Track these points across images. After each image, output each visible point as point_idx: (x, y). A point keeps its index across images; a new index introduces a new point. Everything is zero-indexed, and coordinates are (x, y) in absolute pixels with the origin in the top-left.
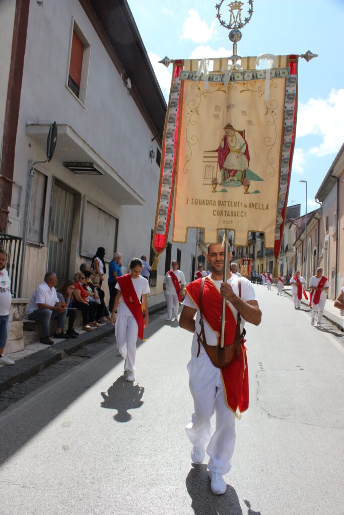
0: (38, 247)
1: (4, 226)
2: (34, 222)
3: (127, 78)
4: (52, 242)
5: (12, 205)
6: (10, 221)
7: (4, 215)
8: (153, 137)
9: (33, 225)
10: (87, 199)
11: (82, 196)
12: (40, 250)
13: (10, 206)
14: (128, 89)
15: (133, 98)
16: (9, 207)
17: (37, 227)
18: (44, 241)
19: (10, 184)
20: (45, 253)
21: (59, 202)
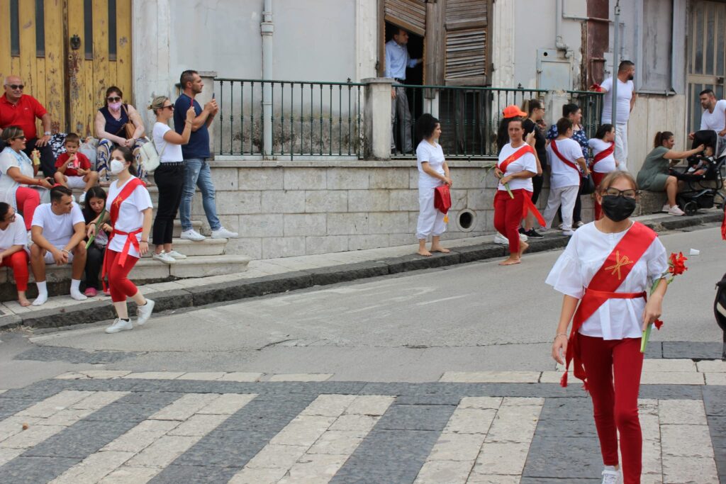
0: (664, 96)
1: (599, 77)
2: (655, 62)
4: (699, 86)
5: (610, 50)
6: (607, 70)
7: (598, 65)
9: (654, 67)
12: (669, 100)
13: (607, 51)
16: (605, 54)
17: (661, 68)
18: (674, 87)
19: (606, 24)
20: (680, 103)
21: (711, 24)
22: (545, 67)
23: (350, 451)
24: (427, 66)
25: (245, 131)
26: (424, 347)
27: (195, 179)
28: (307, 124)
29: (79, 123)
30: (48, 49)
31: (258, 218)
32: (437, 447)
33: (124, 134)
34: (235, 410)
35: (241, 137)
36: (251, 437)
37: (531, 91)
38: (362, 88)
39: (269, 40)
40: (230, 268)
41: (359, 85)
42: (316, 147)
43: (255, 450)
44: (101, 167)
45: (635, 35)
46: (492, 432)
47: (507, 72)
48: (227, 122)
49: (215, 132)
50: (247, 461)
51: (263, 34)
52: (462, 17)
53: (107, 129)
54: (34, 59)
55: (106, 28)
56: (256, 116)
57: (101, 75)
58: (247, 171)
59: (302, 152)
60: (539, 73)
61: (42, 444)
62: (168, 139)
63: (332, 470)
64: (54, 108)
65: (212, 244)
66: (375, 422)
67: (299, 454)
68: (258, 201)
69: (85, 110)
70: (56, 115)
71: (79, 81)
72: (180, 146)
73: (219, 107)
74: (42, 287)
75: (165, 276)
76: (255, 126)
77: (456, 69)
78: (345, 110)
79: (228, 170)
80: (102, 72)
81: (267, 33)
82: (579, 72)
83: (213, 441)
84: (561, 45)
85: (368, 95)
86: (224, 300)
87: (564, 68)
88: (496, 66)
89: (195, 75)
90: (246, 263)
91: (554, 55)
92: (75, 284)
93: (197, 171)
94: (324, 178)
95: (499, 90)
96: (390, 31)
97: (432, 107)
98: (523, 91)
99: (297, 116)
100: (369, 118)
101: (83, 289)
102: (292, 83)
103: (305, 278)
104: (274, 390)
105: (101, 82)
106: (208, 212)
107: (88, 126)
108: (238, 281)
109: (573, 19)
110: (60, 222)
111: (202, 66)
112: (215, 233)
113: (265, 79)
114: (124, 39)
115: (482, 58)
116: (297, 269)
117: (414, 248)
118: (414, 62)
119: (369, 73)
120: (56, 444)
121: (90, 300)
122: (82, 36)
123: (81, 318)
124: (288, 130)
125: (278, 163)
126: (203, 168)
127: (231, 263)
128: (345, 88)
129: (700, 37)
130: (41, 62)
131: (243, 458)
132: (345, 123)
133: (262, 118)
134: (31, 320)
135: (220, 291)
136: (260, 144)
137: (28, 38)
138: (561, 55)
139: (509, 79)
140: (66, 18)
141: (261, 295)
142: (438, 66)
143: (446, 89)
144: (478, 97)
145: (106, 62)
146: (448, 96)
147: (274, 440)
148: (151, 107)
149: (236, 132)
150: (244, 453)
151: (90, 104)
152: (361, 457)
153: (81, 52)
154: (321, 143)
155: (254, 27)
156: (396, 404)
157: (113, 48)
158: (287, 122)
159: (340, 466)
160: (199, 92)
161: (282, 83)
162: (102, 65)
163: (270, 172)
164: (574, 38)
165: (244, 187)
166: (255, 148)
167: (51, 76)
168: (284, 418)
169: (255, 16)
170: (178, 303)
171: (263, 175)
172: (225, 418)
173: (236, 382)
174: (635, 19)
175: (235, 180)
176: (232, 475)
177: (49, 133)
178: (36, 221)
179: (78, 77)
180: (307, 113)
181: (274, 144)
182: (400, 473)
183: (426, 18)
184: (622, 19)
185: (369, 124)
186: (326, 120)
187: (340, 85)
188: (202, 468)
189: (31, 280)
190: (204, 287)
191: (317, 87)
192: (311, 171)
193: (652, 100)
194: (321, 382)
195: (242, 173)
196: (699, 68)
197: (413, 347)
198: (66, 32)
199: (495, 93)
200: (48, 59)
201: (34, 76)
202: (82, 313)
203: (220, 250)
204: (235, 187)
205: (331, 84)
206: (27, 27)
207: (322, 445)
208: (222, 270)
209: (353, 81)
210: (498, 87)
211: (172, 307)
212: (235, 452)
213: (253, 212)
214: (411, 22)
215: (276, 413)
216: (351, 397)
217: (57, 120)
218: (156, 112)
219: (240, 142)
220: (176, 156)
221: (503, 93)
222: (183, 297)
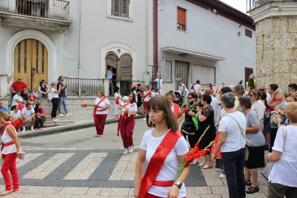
0: (170, 83)
2: (168, 75)
3: (213, 9)
4: (178, 81)
7: (156, 76)
8: (240, 25)
9: (168, 76)
10: (193, 63)
11: (190, 63)
12: (172, 84)
14: (215, 13)
15: (220, 15)
16: (157, 73)
17: (170, 77)
18: (173, 81)
19: (157, 67)
20: (174, 84)
21: (180, 67)
22: (144, 76)
23: (97, 166)
24: (117, 75)
25: (74, 90)
26: (116, 141)
27: (62, 102)
28: (89, 89)
29: (34, 88)
30: (27, 71)
31: (77, 111)
32: (118, 164)
33: (45, 91)
34: (70, 157)
35: (73, 92)
36: (73, 163)
37: (141, 81)
38: (102, 80)
39: (80, 69)
40: (70, 123)
41: (101, 80)
42: (91, 94)
43: (74, 166)
44: (39, 99)
45: (164, 69)
46: (131, 160)
47: (135, 77)
48: (70, 88)
49: (67, 91)
50: (72, 169)
51: (79, 68)
52: (125, 65)
53: (41, 90)
54: (24, 73)
55: (41, 66)
56: (77, 87)
57: (40, 77)
58: (74, 100)
59: (88, 95)
60: (143, 77)
61: (22, 167)
62: (55, 92)
63: (93, 171)
64: (28, 85)
65: (66, 117)
66: (103, 159)
67: (85, 167)
68: (77, 107)
69: (36, 85)
70: (29, 86)
71: (34, 78)
72: (58, 94)
73: (68, 85)
74: (24, 128)
75: (54, 125)
76: (77, 89)
77: (124, 76)
78: (98, 85)
79: (70, 100)
80: (40, 76)
81: (80, 68)
82: (152, 77)
83: (64, 164)
84: (148, 71)
85: (103, 82)
86: (69, 130)
87: (148, 76)
88: (133, 76)
89: (62, 77)
90: (74, 122)
91: (146, 73)
92: (32, 127)
93: (62, 100)
94: (93, 101)
95: (134, 81)
96: (108, 67)
97: (118, 85)
98: (139, 81)
99: (86, 87)
100: (103, 87)
101: (34, 128)
102: (85, 79)
103: (88, 125)
104: (80, 152)
105: (40, 79)
106: (65, 109)
107: (36, 89)
108: (72, 126)
109: (150, 65)
110: (28, 112)
111: (64, 75)
112: (67, 115)
113: (79, 78)
114: (46, 69)
115: (130, 74)
116: (86, 123)
117: (114, 117)
118: (114, 75)
119: (104, 77)
120: (25, 167)
121: (36, 131)
122: (35, 68)
123: (34, 135)
124: (84, 90)
125: (82, 98)
126: (64, 99)
127: (70, 122)
128: (98, 80)
129: (178, 70)
130: (25, 74)
131: (71, 169)
132: (98, 89)
133: (78, 88)
134: (21, 136)
135: (68, 128)
136: (78, 93)
137: (22, 68)
138: (148, 73)
139: (136, 79)
140: (32, 63)
141: (78, 129)
142: (120, 76)
143: (122, 81)
144: (129, 83)
145: (41, 74)
146: (122, 83)
147: (79, 164)
148: (51, 85)
149: (72, 90)
150: (72, 167)
151: (37, 84)
152: (100, 167)
153: (35, 71)
154: (92, 93)
155: (77, 66)
156: (108, 154)
157: (43, 71)
158: (84, 88)
159: (94, 170)
160: (63, 81)
161: (83, 79)
162: (40, 75)
163: (80, 100)
164: (150, 69)
165: (74, 104)
166: (77, 94)
167: (28, 77)
168: (82, 159)
169: (77, 64)
170: (57, 131)
171: (78, 101)
172: (67, 159)
173: (70, 150)
174: (164, 65)
175: (72, 102)
176: (68, 173)
177: (27, 91)
178: (23, 112)
179: (34, 77)
180: (89, 86)
181: (81, 93)
182: (109, 171)
183: (117, 65)
184: (161, 66)
185: (103, 89)
186: (93, 88)
187: (97, 80)
188: (61, 171)
189: (21, 126)
190: (64, 127)
191: (91, 80)
192: (90, 100)
193: (168, 84)
194: (91, 150)
195: (73, 100)
196: (178, 77)
197: (113, 141)
198: (32, 67)
199: (133, 82)
200: (27, 73)
201: (23, 77)
202: (34, 134)
203: (68, 118)
204: (72, 103)
205: (95, 80)
206: (22, 66)
207: (90, 165)
208: (68, 123)
209: (100, 79)
210: (133, 80)
211: (56, 132)
212: (69, 167)
213: (76, 109)
214: (114, 66)
215: (80, 158)
216: (98, 153)
217: (29, 88)
218: (52, 86)
219: (73, 93)
220: (57, 96)
221: (134, 82)
222: (59, 130)
